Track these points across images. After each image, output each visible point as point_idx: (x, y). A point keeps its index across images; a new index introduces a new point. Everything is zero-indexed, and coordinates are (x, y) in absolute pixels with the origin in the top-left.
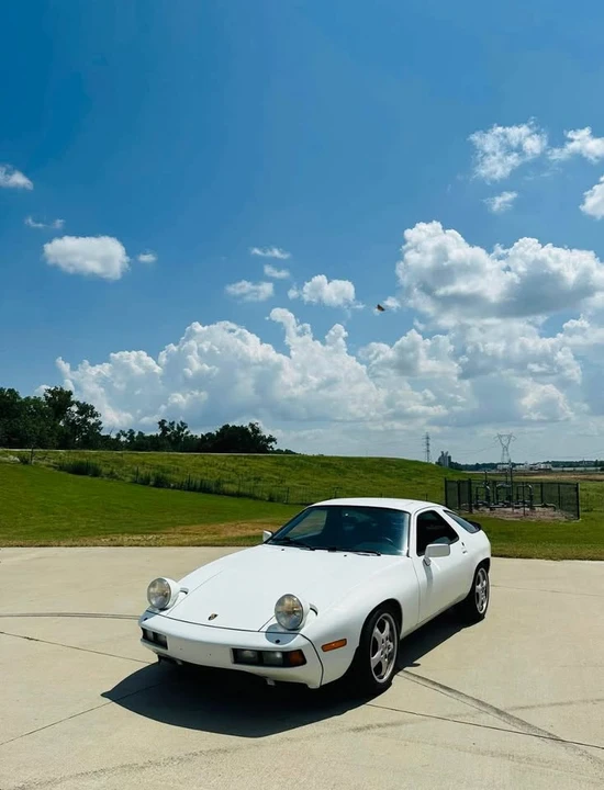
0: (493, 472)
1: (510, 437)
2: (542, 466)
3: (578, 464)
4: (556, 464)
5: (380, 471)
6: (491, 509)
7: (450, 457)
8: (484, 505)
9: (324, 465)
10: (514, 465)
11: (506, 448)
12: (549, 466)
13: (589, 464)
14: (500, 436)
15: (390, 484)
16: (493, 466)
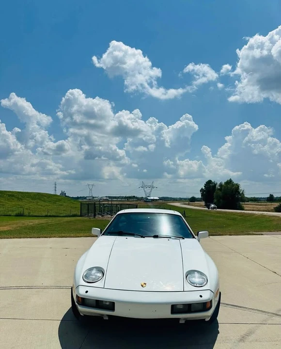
0: (85, 200)
1: (93, 185)
2: (105, 198)
3: (118, 197)
4: (110, 197)
5: (39, 199)
6: (102, 216)
7: (65, 194)
8: (99, 214)
9: (9, 196)
10: (93, 198)
11: (91, 190)
12: (108, 198)
13: (122, 197)
14: (89, 185)
15: (47, 205)
16: (85, 198)
